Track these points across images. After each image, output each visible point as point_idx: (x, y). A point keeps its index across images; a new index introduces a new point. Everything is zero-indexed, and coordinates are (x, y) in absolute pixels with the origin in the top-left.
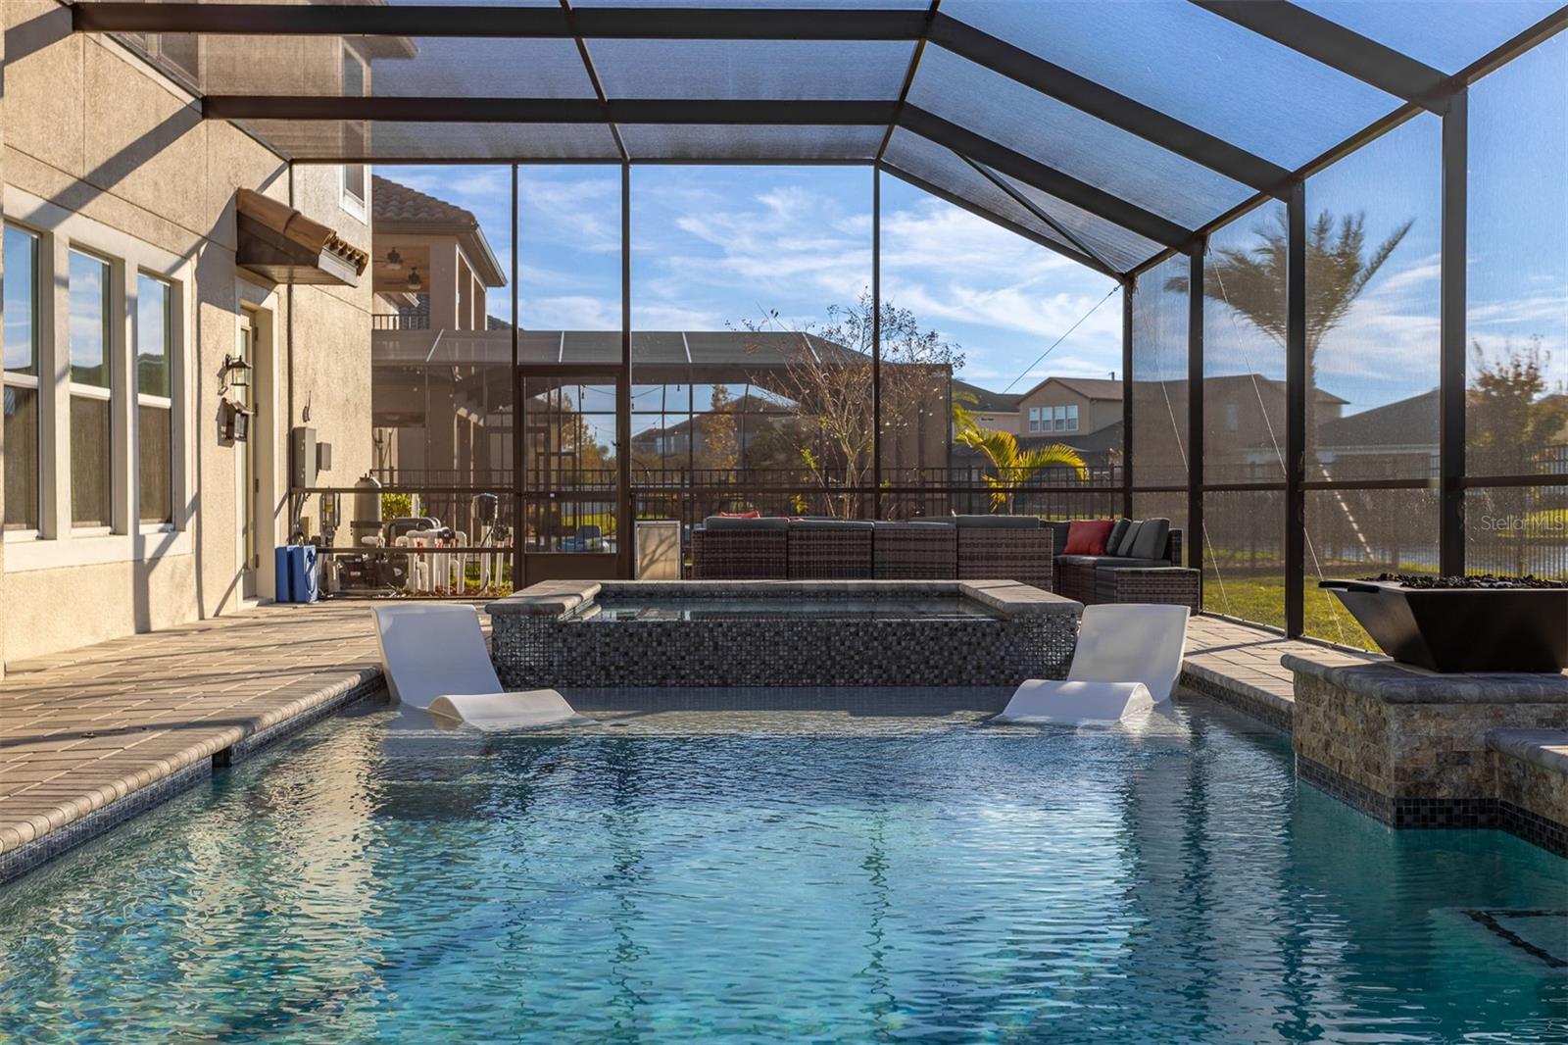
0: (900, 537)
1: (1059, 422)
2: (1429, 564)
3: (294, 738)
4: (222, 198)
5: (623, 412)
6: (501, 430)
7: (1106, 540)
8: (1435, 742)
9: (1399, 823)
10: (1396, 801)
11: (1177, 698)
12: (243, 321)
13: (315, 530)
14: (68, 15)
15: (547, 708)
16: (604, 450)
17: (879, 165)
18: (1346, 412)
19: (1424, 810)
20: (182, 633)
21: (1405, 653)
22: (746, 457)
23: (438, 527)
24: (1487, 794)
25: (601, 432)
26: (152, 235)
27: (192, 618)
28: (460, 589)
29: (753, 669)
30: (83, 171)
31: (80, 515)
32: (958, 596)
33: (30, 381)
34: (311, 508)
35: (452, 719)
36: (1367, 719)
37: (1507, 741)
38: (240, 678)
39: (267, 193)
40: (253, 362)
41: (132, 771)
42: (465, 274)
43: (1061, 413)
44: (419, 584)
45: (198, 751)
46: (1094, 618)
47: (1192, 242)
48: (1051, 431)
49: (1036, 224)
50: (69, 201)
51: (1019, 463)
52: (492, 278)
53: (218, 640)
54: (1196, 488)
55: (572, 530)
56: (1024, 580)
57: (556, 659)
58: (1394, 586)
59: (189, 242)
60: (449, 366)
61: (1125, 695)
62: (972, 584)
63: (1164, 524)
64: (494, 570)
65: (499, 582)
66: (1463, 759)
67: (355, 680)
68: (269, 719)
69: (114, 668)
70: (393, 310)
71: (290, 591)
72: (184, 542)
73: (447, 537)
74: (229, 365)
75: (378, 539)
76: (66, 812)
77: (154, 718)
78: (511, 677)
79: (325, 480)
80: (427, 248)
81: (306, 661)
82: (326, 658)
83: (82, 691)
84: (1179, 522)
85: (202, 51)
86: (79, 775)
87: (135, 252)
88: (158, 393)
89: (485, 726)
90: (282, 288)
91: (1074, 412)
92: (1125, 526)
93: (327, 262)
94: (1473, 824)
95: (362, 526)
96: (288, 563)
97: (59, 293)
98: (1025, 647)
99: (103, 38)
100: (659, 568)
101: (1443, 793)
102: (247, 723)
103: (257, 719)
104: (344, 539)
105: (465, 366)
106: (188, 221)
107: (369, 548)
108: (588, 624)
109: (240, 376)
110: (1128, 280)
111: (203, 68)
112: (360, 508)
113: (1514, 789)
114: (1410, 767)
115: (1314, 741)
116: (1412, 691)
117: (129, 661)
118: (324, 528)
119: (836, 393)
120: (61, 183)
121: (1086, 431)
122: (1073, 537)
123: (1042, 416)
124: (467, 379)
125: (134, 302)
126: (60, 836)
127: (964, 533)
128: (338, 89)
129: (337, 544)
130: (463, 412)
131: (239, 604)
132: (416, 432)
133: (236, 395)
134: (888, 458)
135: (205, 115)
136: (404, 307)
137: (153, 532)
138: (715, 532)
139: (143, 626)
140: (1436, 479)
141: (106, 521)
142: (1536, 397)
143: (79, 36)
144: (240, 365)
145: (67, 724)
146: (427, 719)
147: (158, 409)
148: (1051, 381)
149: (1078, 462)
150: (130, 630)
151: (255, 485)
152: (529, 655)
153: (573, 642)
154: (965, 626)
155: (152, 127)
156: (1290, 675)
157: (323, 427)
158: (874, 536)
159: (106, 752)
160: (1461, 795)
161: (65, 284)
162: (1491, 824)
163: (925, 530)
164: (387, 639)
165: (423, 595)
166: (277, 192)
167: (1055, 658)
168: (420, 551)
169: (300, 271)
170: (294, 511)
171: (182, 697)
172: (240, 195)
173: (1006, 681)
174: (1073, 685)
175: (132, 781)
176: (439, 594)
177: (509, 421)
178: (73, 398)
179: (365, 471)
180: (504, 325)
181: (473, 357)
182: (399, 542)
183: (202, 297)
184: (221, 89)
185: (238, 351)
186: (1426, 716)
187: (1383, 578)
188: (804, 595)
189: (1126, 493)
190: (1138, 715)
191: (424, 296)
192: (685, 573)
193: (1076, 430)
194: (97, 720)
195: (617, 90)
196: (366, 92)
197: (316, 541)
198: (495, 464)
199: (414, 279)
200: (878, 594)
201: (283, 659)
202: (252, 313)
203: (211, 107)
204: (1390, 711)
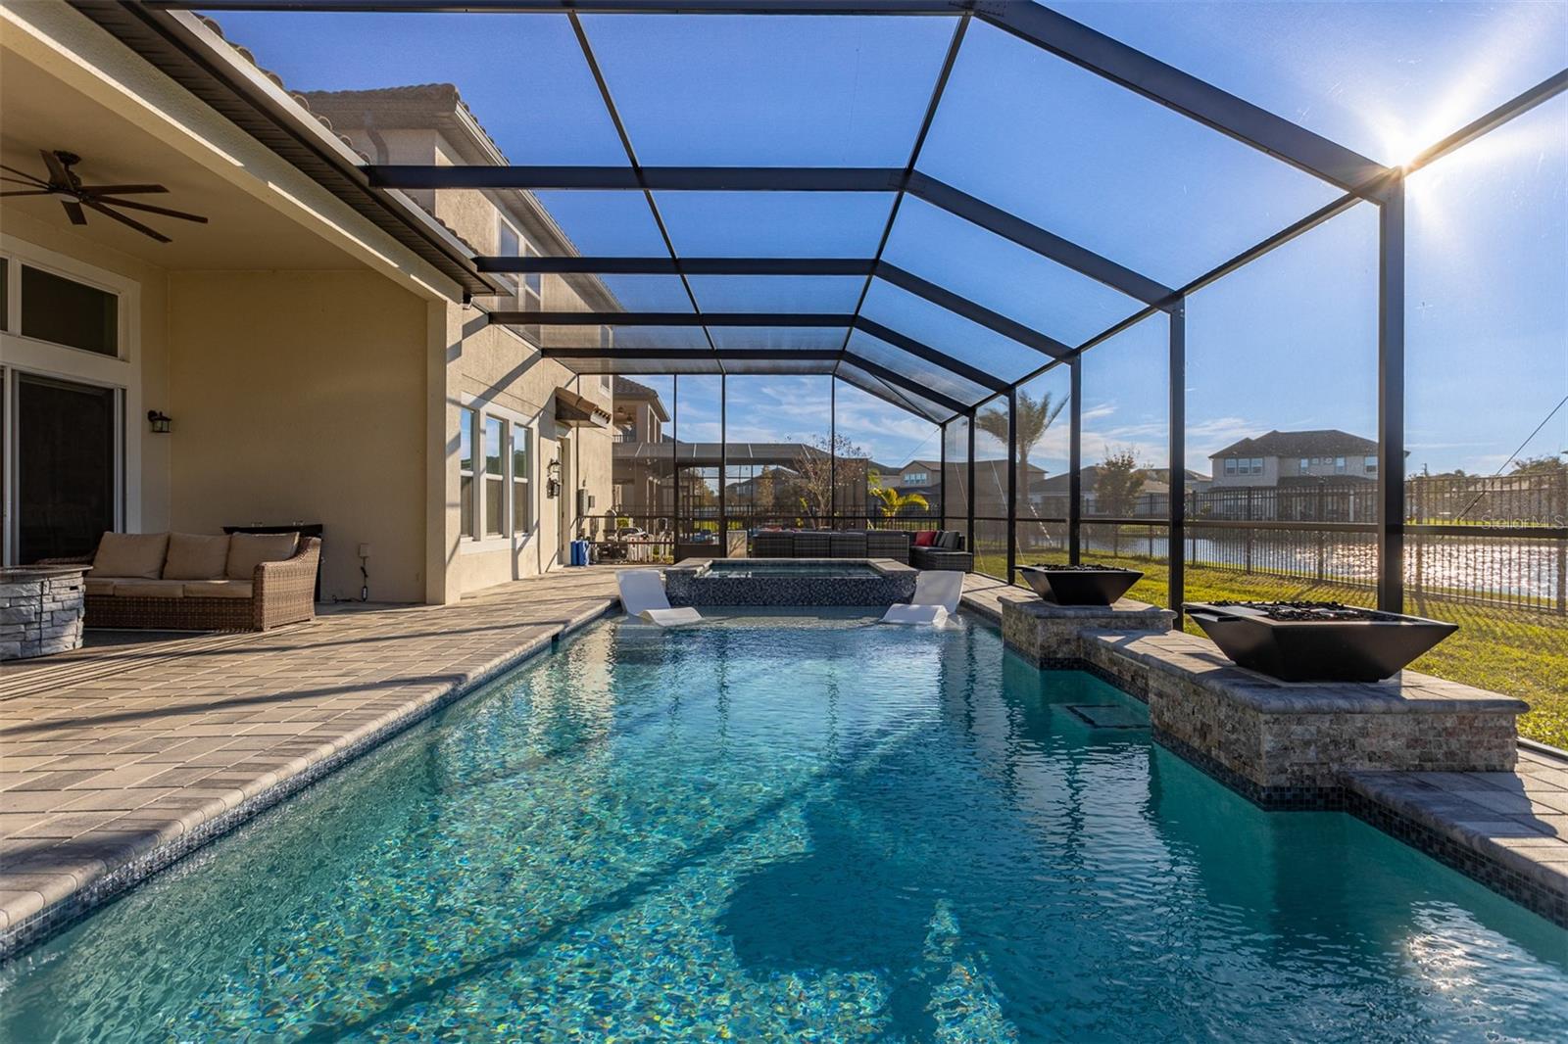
0: (842, 539)
1: (918, 481)
2: (1064, 559)
3: (584, 628)
4: (550, 392)
5: (722, 478)
6: (668, 487)
7: (932, 539)
8: (1056, 635)
9: (1042, 667)
10: (1041, 659)
11: (958, 612)
12: (558, 444)
13: (587, 534)
14: (487, 317)
15: (688, 616)
16: (712, 492)
17: (834, 375)
18: (1047, 477)
19: (1052, 662)
20: (532, 580)
21: (1046, 597)
22: (776, 498)
23: (641, 532)
24: (1077, 656)
25: (712, 485)
26: (520, 409)
27: (536, 573)
28: (651, 559)
29: (777, 599)
30: (492, 383)
31: (490, 530)
32: (866, 565)
33: (470, 473)
34: (586, 524)
35: (649, 620)
36: (1029, 625)
37: (1085, 634)
38: (560, 602)
39: (568, 389)
40: (562, 462)
41: (521, 644)
42: (652, 416)
43: (919, 477)
44: (633, 557)
45: (545, 636)
46: (923, 577)
47: (970, 412)
48: (914, 485)
49: (902, 402)
50: (486, 397)
51: (897, 502)
52: (664, 418)
53: (549, 584)
54: (971, 518)
55: (698, 530)
56: (896, 558)
57: (693, 594)
58: (1041, 569)
59: (536, 411)
60: (645, 459)
61: (936, 610)
62: (872, 560)
63: (957, 533)
64: (666, 552)
65: (667, 556)
66: (1068, 641)
67: (608, 603)
68: (574, 621)
69: (505, 597)
70: (620, 433)
71: (577, 560)
72: (533, 540)
73: (645, 537)
74: (552, 464)
75: (615, 538)
76: (496, 661)
77: (526, 620)
78: (674, 602)
79: (592, 512)
80: (635, 407)
81: (586, 594)
82: (595, 593)
83: (494, 608)
84: (964, 533)
85: (542, 331)
86: (500, 645)
87: (513, 417)
88: (522, 476)
89: (663, 623)
90: (574, 429)
91: (925, 476)
92: (941, 533)
93: (594, 418)
94: (1072, 668)
95: (608, 531)
96: (577, 548)
97: (482, 436)
98: (894, 589)
99: (501, 327)
100: (738, 551)
101: (1059, 656)
102: (566, 623)
103: (569, 621)
104: (600, 538)
105: (652, 459)
106: (535, 402)
107: (611, 541)
108: (707, 579)
109: (557, 468)
110: (943, 426)
111: (542, 337)
112: (607, 524)
113: (1087, 654)
114: (1046, 645)
115: (1010, 633)
116: (1047, 614)
117: (512, 594)
118: (592, 533)
119: (816, 474)
120: (483, 389)
121: (930, 485)
122: (918, 538)
123: (910, 479)
124: (653, 464)
125: (513, 438)
126: (495, 671)
127: (870, 538)
128: (598, 345)
129: (597, 540)
130: (651, 478)
131: (556, 567)
132: (630, 486)
133: (555, 476)
134: (839, 502)
135: (543, 356)
136: (625, 430)
137: (520, 536)
138: (762, 536)
139: (516, 578)
140: (1068, 519)
141: (501, 532)
142: (1132, 471)
143: (491, 326)
144: (557, 463)
145: (491, 622)
146: (638, 620)
147: (523, 483)
148: (914, 462)
149: (924, 502)
150: (510, 579)
151: (562, 514)
152: (681, 592)
153: (700, 587)
154: (868, 580)
155: (521, 362)
156: (1001, 605)
157: (591, 489)
158: (831, 539)
159: (509, 634)
160: (1067, 656)
161: (485, 432)
162: (1079, 668)
163: (852, 536)
164: (622, 586)
165: (634, 562)
166: (572, 388)
167: (907, 594)
168: (634, 543)
169: (581, 422)
170: (579, 526)
171: (536, 611)
172: (557, 390)
173: (886, 604)
174: (914, 607)
175: (521, 648)
176: (641, 562)
177: (671, 482)
178: (488, 480)
179: (609, 508)
180: (669, 438)
181: (655, 455)
182: (624, 538)
183: (541, 435)
184: (550, 346)
185: (555, 458)
186: (1053, 624)
187: (1038, 565)
188: (800, 565)
189: (942, 518)
190: (940, 620)
191: (634, 427)
192: (749, 554)
193: (926, 484)
194: (502, 621)
195: (720, 345)
196: (610, 346)
197: (588, 538)
198: (665, 503)
199: (630, 419)
200: (832, 565)
201: (577, 593)
202: (561, 440)
203: (546, 353)
204: (1038, 621)
